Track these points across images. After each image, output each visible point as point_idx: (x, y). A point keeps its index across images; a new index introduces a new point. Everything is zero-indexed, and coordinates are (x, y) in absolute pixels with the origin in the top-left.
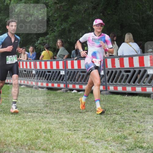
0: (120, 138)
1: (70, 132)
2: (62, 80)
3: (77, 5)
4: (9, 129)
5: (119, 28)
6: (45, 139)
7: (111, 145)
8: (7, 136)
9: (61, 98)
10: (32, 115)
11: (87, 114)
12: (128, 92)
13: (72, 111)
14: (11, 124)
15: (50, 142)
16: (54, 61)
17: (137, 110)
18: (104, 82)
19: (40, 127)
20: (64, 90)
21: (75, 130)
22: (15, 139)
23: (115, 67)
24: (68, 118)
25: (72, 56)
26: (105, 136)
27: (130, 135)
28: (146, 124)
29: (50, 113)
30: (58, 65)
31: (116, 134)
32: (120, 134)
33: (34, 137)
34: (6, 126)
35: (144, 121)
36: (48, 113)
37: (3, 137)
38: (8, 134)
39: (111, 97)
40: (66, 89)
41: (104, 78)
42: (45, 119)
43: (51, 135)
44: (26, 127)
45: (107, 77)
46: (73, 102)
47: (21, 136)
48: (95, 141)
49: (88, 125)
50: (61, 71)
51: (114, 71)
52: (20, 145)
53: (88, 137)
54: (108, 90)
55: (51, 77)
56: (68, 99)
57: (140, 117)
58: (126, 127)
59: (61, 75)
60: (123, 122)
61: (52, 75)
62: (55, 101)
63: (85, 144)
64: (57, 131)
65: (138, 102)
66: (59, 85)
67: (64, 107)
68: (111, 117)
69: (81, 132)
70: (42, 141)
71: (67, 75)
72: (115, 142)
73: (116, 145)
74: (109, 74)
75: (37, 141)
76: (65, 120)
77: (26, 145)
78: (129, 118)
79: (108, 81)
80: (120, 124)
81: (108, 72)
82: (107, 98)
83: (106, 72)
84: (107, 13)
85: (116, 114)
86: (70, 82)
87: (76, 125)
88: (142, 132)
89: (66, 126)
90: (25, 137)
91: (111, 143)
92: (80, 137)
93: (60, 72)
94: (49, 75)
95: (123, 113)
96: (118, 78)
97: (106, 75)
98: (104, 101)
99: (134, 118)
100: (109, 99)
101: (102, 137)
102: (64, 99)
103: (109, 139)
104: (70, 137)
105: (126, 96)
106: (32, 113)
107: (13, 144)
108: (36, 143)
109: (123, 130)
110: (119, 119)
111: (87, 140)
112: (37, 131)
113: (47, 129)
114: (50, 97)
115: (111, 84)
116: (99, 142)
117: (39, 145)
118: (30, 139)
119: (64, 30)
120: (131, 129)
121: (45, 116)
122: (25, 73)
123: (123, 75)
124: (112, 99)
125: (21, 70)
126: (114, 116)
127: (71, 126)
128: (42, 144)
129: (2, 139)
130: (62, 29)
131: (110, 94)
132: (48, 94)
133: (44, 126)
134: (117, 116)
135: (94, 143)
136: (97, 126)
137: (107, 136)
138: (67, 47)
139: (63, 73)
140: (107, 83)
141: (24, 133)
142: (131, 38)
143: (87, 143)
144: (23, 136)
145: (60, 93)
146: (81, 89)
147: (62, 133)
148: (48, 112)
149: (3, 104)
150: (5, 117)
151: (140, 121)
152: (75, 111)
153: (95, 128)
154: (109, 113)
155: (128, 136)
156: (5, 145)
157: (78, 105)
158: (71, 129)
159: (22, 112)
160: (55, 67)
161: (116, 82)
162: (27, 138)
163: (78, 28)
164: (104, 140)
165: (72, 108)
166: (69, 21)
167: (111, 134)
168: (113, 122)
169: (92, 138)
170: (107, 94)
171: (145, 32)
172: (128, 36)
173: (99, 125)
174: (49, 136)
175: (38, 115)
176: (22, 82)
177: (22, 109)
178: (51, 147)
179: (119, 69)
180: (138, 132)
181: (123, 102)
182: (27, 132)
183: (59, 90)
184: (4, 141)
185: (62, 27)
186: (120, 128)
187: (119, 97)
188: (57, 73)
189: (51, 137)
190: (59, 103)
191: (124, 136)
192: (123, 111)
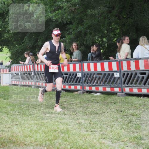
0: (137, 139)
1: (87, 133)
2: (79, 82)
3: (91, 9)
4: (28, 129)
6: (63, 140)
7: (128, 145)
8: (26, 137)
9: (78, 99)
10: (50, 117)
11: (104, 116)
12: (143, 94)
13: (88, 112)
14: (30, 125)
15: (68, 143)
16: (71, 63)
18: (120, 84)
19: (58, 128)
20: (80, 92)
21: (92, 131)
22: (34, 140)
23: (131, 69)
24: (85, 120)
25: (88, 59)
26: (122, 137)
29: (67, 114)
30: (74, 68)
31: (132, 135)
32: (136, 134)
33: (52, 137)
34: (25, 127)
36: (65, 115)
37: (23, 138)
38: (27, 135)
39: (127, 99)
40: (83, 91)
41: (120, 80)
42: (62, 120)
43: (69, 135)
44: (44, 128)
45: (123, 80)
46: (90, 104)
47: (40, 136)
48: (112, 142)
49: (105, 126)
50: (78, 74)
51: (130, 73)
52: (39, 145)
53: (105, 137)
54: (123, 92)
55: (68, 79)
56: (84, 101)
58: (141, 128)
59: (78, 78)
60: (139, 123)
61: (69, 77)
62: (72, 102)
63: (102, 144)
64: (75, 132)
66: (76, 87)
67: (81, 109)
68: (127, 118)
69: (98, 133)
70: (60, 141)
71: (84, 78)
72: (131, 143)
73: (132, 145)
74: (125, 77)
75: (55, 141)
76: (82, 121)
77: (45, 145)
79: (124, 83)
80: (136, 125)
81: (124, 74)
82: (123, 100)
83: (122, 74)
84: (122, 16)
85: (132, 115)
86: (87, 84)
87: (93, 125)
89: (83, 127)
90: (43, 138)
91: (127, 143)
92: (97, 137)
93: (76, 74)
94: (66, 77)
95: (139, 114)
96: (133, 80)
97: (122, 77)
98: (120, 102)
100: (125, 101)
101: (118, 138)
102: (81, 100)
103: (126, 139)
104: (87, 138)
105: (142, 97)
106: (50, 114)
107: (32, 144)
108: (54, 143)
109: (139, 131)
110: (135, 120)
111: (104, 141)
112: (55, 132)
113: (65, 130)
114: (67, 98)
115: (127, 86)
116: (116, 143)
117: (57, 145)
118: (49, 139)
119: (80, 33)
121: (63, 117)
122: (43, 76)
123: (139, 77)
124: (128, 100)
125: (39, 73)
126: (131, 117)
127: (88, 127)
128: (60, 144)
129: (22, 139)
130: (79, 32)
131: (126, 96)
132: (66, 96)
133: (61, 127)
134: (133, 117)
135: (111, 144)
136: (114, 127)
137: (123, 137)
138: (83, 50)
139: (79, 75)
140: (123, 85)
141: (42, 134)
143: (104, 143)
144: (42, 136)
145: (77, 95)
146: (97, 91)
147: (80, 134)
148: (66, 113)
149: (22, 106)
150: (24, 118)
152: (92, 112)
153: (112, 129)
154: (125, 114)
155: (144, 137)
156: (24, 145)
157: (94, 106)
158: (88, 130)
159: (40, 113)
160: (71, 70)
161: (131, 84)
162: (46, 139)
163: (94, 31)
164: (120, 141)
165: (88, 109)
166: (85, 24)
167: (128, 135)
168: (129, 123)
169: (108, 138)
170: (122, 96)
173: (115, 126)
174: (67, 136)
175: (56, 116)
176: (40, 84)
177: (40, 110)
178: (69, 147)
179: (134, 71)
181: (138, 104)
182: (45, 133)
183: (76, 92)
184: (23, 141)
185: (78, 30)
186: (136, 129)
187: (134, 99)
188: (74, 76)
189: (69, 137)
190: (76, 104)
191: (140, 137)
192: (139, 112)
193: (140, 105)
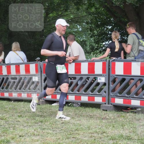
0: (3, 142)
5: (7, 36)
12: (14, 98)
17: (21, 115)
23: (2, 74)
27: (13, 139)
28: (29, 128)
32: (3, 138)
35: (27, 126)
51: (1, 78)
57: (24, 122)
58: (9, 131)
60: (7, 126)
65: (23, 107)
78: (13, 123)
80: (4, 128)
85: (1, 119)
88: (24, 136)
95: (8, 118)
99: (19, 123)
105: (13, 101)
109: (6, 134)
110: (4, 124)
120: (14, 133)
123: (10, 82)
134: (2, 121)
142: (18, 47)
151: (23, 125)
155: (11, 140)
161: (3, 88)
171: (33, 42)
172: (15, 45)
179: (6, 76)
180: (20, 136)
181: (8, 108)
186: (3, 133)
187: (5, 103)
191: (7, 140)
192: (8, 116)
193: (10, 109)
